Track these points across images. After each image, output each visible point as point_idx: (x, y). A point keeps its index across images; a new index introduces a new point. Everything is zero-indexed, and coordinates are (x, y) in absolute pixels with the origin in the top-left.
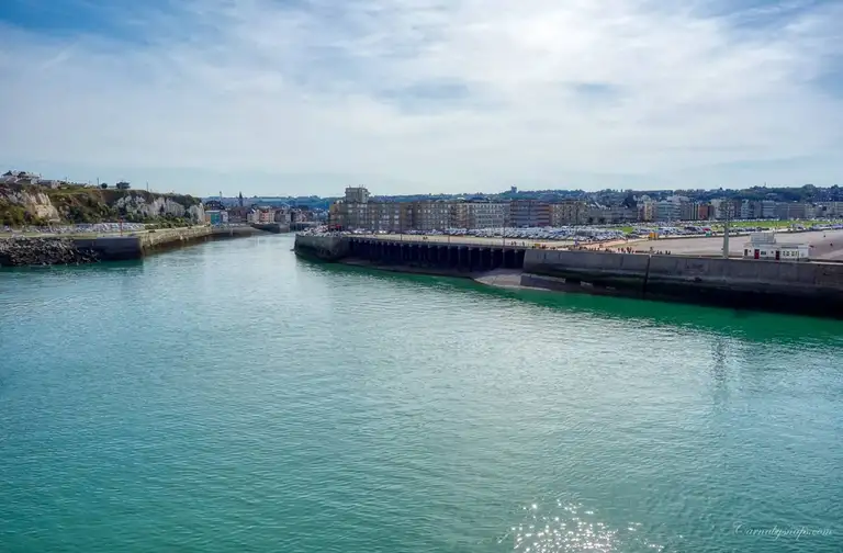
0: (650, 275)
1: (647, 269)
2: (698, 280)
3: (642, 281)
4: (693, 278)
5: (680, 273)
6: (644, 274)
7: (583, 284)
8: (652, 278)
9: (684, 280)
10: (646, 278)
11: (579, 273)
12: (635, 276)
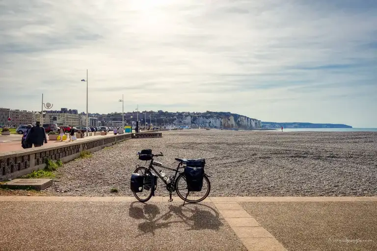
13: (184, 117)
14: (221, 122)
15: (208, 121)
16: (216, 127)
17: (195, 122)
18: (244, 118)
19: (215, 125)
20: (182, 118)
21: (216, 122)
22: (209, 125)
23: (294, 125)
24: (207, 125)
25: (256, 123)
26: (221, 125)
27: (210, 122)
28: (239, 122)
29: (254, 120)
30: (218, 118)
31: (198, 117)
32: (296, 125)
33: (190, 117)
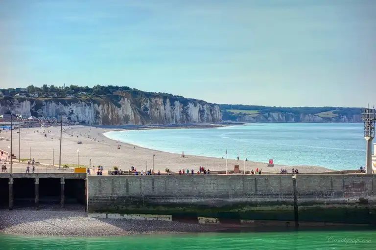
0: (300, 200)
1: (295, 193)
2: (363, 202)
3: (291, 208)
4: (355, 199)
5: (339, 194)
6: (292, 199)
7: (202, 220)
8: (302, 204)
9: (345, 203)
10: (295, 204)
11: (193, 204)
12: (277, 203)
13: (16, 101)
14: (98, 113)
15: (67, 110)
16: (83, 123)
17: (39, 112)
18: (160, 101)
19: (82, 118)
20: (12, 104)
21: (83, 112)
22: (69, 118)
23: (322, 114)
24: (65, 118)
25: (201, 112)
26: (97, 117)
27: (72, 113)
28: (146, 109)
29: (194, 102)
30: (90, 105)
31: (46, 101)
32: (330, 114)
33: (28, 103)
